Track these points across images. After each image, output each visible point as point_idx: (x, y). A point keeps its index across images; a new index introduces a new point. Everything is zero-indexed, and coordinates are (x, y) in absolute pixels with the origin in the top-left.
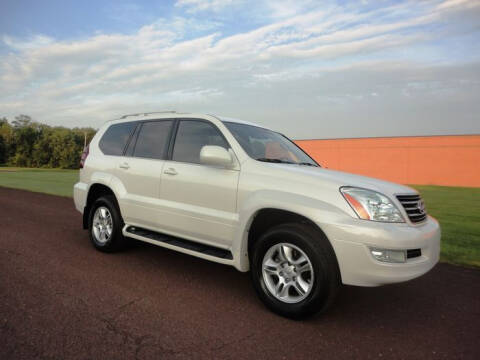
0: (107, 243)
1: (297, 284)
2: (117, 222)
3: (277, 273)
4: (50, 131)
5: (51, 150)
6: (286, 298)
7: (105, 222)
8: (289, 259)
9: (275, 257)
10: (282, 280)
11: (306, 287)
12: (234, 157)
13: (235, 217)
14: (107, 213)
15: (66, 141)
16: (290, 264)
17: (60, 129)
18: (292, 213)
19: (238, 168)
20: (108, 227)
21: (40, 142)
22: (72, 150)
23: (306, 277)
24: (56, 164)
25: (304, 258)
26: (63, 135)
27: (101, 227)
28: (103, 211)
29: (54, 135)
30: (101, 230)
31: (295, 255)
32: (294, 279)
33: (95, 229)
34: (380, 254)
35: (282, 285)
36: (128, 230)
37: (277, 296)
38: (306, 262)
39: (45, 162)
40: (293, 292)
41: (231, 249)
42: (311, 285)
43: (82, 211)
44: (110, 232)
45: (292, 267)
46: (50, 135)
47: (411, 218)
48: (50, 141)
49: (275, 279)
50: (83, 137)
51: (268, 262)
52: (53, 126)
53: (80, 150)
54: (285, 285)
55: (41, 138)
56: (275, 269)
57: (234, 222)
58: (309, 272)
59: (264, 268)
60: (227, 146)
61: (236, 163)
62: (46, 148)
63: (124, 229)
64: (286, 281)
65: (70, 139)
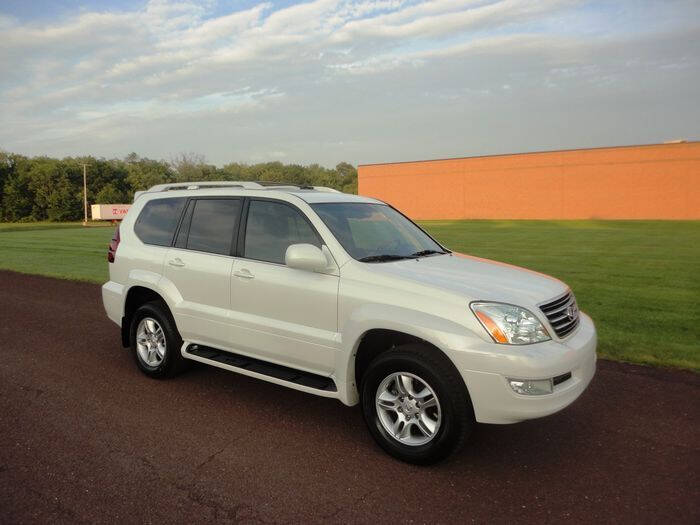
0: (160, 366)
1: (421, 422)
2: (173, 339)
3: (395, 408)
4: (28, 165)
5: (32, 195)
6: (408, 440)
7: (155, 339)
8: (410, 393)
9: (391, 388)
10: (401, 417)
11: (432, 426)
12: (330, 257)
13: (336, 337)
14: (156, 327)
15: (55, 178)
16: (411, 398)
17: (43, 161)
18: (413, 337)
19: (336, 272)
20: (159, 344)
21: (13, 182)
22: (65, 192)
23: (431, 413)
24: (42, 215)
25: (428, 391)
26: (49, 169)
27: (149, 345)
28: (150, 324)
29: (35, 171)
30: (150, 348)
31: (418, 387)
32: (417, 416)
33: (140, 348)
34: (520, 384)
35: (402, 423)
36: (190, 349)
37: (397, 437)
38: (431, 396)
39: (24, 212)
40: (416, 431)
41: (333, 377)
42: (439, 422)
43: (119, 323)
44: (162, 351)
45: (414, 401)
46: (29, 170)
47: (557, 331)
48: (30, 180)
49: (393, 417)
50: (80, 171)
51: (383, 395)
52: (31, 156)
53: (77, 191)
54: (406, 423)
55: (15, 176)
56: (392, 404)
57: (336, 344)
58: (436, 407)
59: (378, 403)
60: (319, 242)
61: (335, 267)
62: (24, 190)
63: (184, 349)
64: (408, 418)
65: (59, 176)
